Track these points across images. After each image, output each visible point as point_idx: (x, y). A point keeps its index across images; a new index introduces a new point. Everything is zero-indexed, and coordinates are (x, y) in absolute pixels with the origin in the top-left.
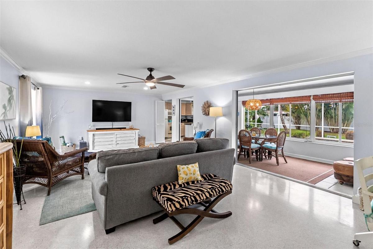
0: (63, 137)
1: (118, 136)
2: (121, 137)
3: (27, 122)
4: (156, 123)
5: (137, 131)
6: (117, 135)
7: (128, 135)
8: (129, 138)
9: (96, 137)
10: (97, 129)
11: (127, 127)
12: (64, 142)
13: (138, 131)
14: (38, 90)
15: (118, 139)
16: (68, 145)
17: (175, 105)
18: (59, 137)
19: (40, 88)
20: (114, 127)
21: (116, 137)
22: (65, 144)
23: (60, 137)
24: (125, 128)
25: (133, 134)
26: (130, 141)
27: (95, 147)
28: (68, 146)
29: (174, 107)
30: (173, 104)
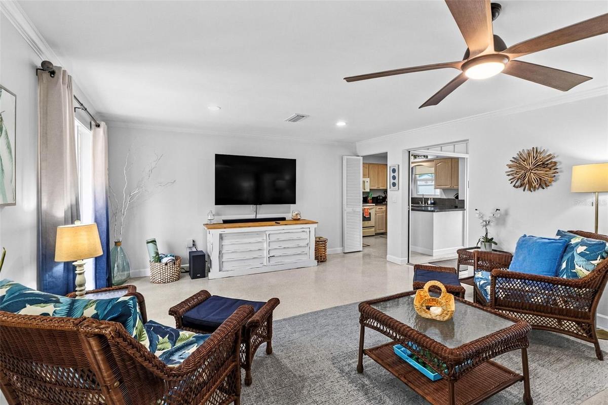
0: (154, 242)
1: (273, 238)
2: (278, 241)
3: (60, 212)
4: (345, 206)
5: (313, 227)
6: (270, 236)
7: (295, 236)
8: (297, 243)
9: (225, 242)
10: (225, 222)
11: (289, 216)
12: (157, 254)
13: (315, 226)
14: (98, 129)
15: (274, 246)
16: (165, 260)
17: (399, 166)
18: (146, 242)
19: (103, 124)
20: (259, 217)
21: (268, 241)
22: (158, 259)
23: (148, 243)
24: (284, 219)
25: (304, 233)
26: (299, 251)
27: (224, 264)
28: (166, 264)
29: (394, 171)
30: (391, 163)
